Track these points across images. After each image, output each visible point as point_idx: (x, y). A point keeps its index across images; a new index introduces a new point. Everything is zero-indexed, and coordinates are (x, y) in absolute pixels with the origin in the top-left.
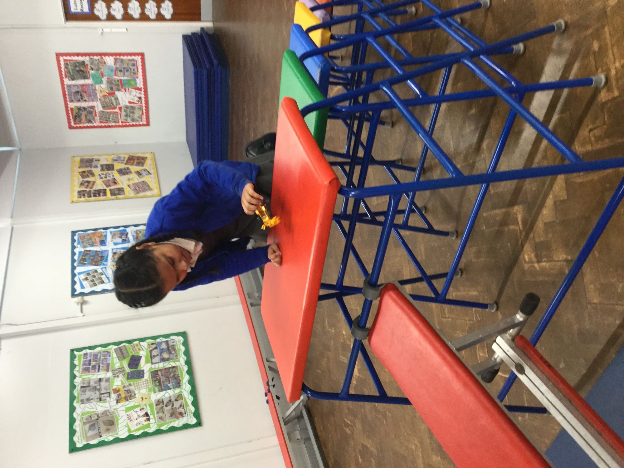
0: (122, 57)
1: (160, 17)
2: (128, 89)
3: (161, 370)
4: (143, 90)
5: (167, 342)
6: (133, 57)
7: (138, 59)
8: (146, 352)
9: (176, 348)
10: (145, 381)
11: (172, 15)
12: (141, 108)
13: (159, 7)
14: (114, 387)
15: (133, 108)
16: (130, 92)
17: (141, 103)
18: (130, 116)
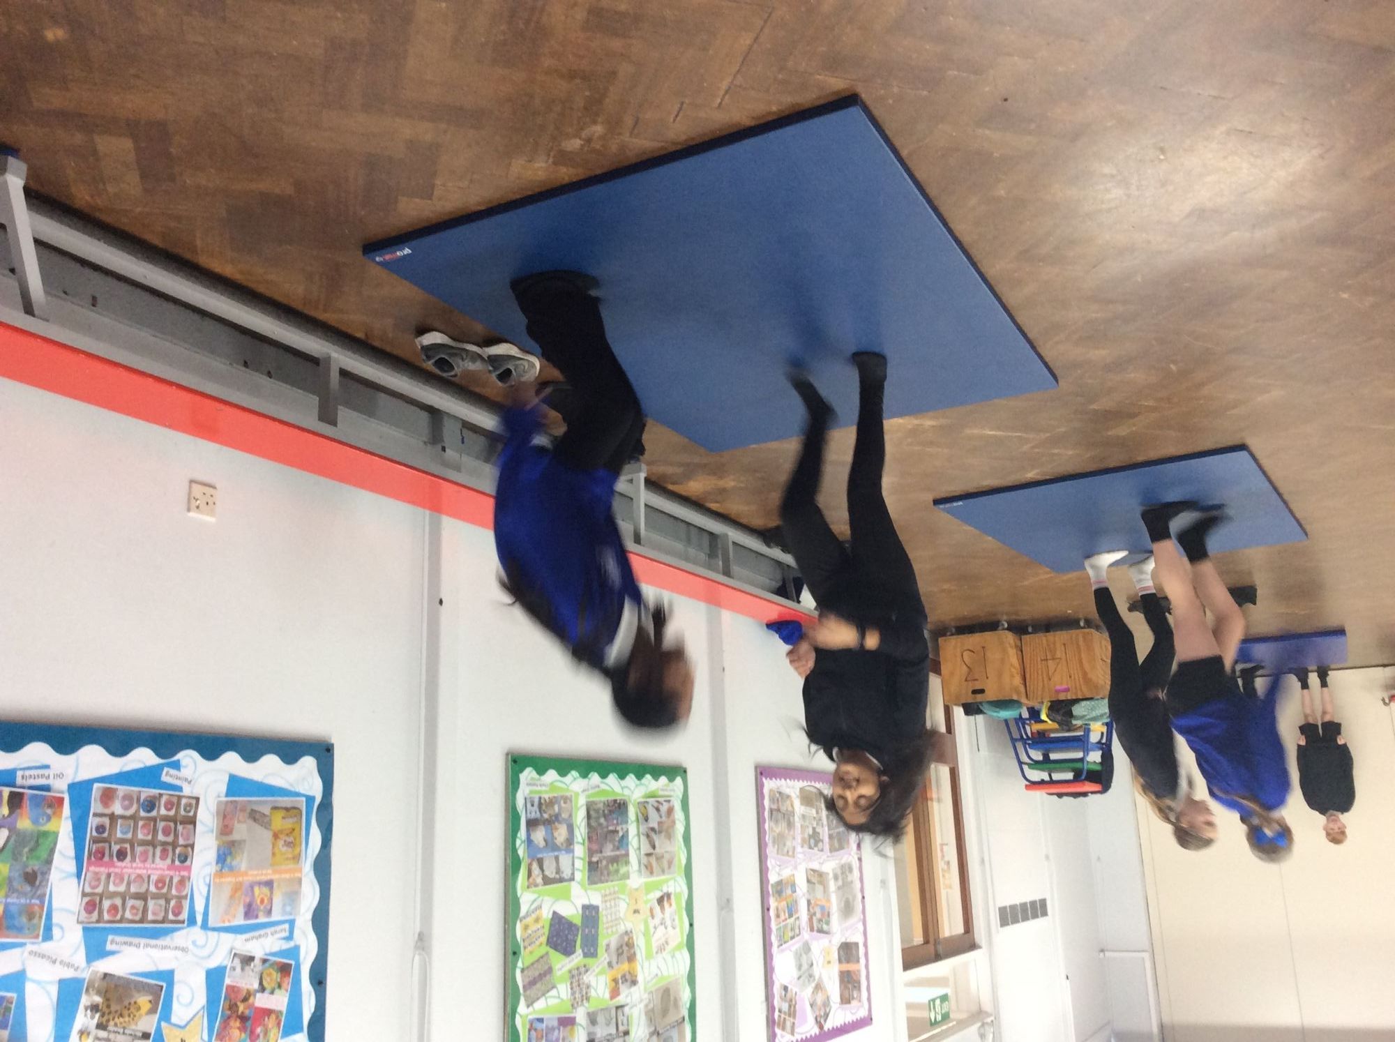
3: (591, 852)
5: (532, 824)
8: (546, 898)
9: (546, 796)
10: (606, 901)
14: (607, 996)
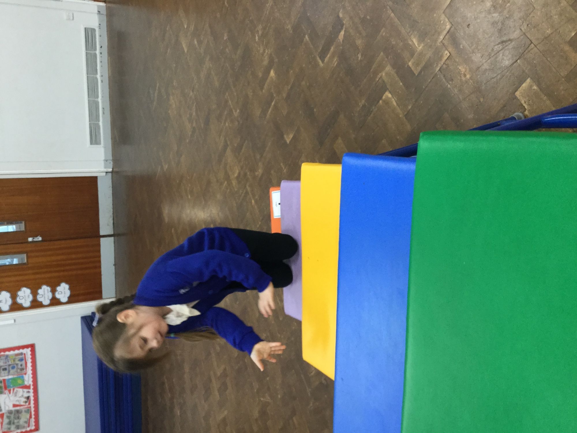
0: (7, 353)
1: (55, 302)
2: (14, 390)
4: (32, 387)
6: (21, 351)
7: (28, 351)
11: (69, 298)
12: (28, 411)
13: (53, 291)
15: (18, 412)
16: (16, 393)
17: (30, 404)
18: (14, 423)
